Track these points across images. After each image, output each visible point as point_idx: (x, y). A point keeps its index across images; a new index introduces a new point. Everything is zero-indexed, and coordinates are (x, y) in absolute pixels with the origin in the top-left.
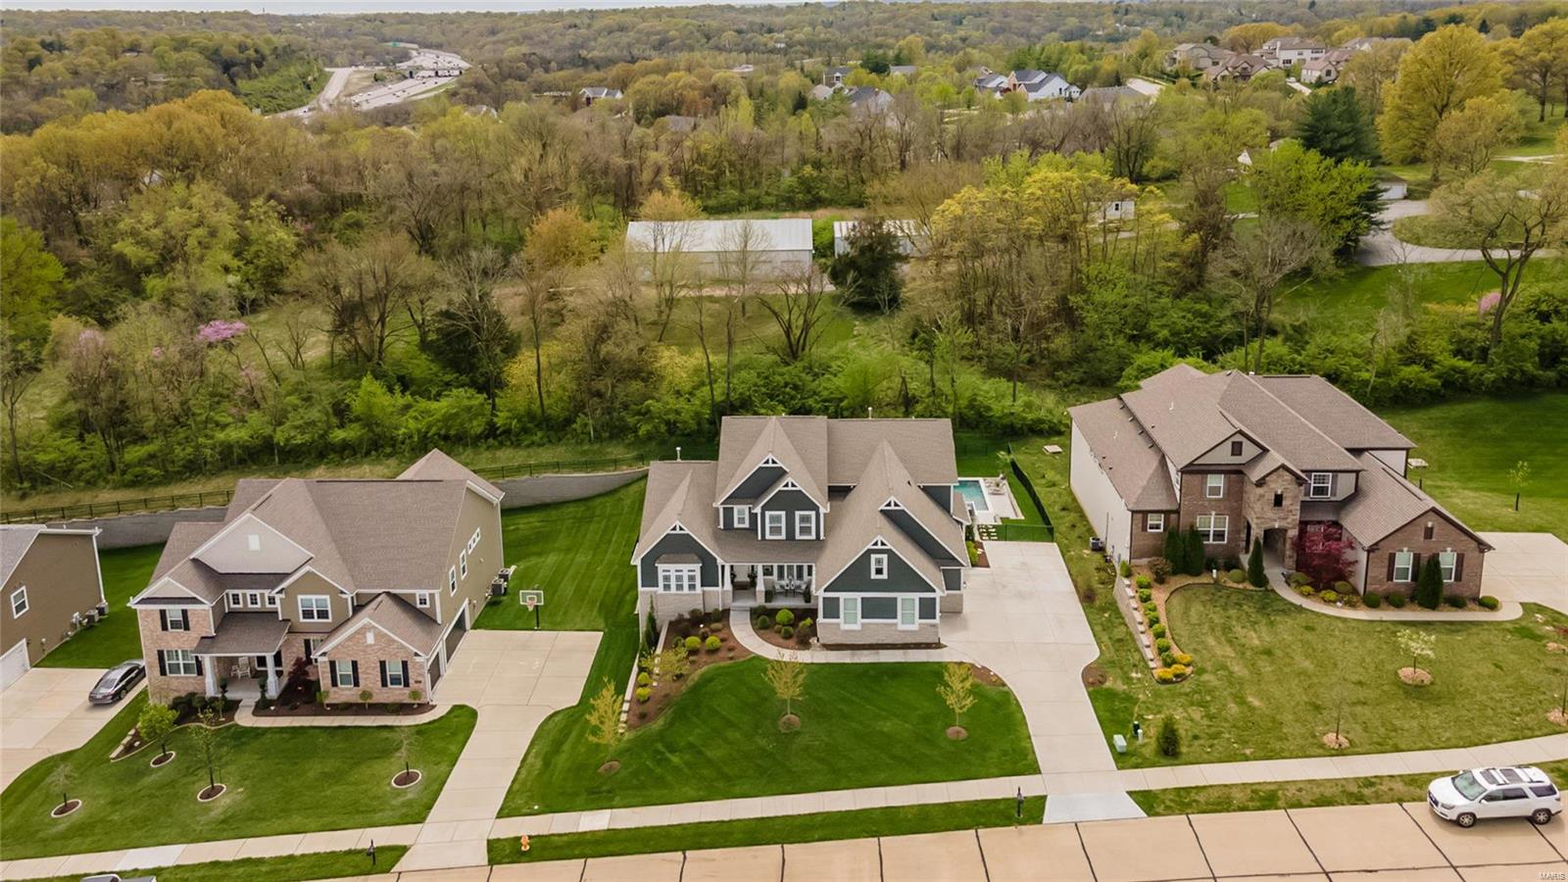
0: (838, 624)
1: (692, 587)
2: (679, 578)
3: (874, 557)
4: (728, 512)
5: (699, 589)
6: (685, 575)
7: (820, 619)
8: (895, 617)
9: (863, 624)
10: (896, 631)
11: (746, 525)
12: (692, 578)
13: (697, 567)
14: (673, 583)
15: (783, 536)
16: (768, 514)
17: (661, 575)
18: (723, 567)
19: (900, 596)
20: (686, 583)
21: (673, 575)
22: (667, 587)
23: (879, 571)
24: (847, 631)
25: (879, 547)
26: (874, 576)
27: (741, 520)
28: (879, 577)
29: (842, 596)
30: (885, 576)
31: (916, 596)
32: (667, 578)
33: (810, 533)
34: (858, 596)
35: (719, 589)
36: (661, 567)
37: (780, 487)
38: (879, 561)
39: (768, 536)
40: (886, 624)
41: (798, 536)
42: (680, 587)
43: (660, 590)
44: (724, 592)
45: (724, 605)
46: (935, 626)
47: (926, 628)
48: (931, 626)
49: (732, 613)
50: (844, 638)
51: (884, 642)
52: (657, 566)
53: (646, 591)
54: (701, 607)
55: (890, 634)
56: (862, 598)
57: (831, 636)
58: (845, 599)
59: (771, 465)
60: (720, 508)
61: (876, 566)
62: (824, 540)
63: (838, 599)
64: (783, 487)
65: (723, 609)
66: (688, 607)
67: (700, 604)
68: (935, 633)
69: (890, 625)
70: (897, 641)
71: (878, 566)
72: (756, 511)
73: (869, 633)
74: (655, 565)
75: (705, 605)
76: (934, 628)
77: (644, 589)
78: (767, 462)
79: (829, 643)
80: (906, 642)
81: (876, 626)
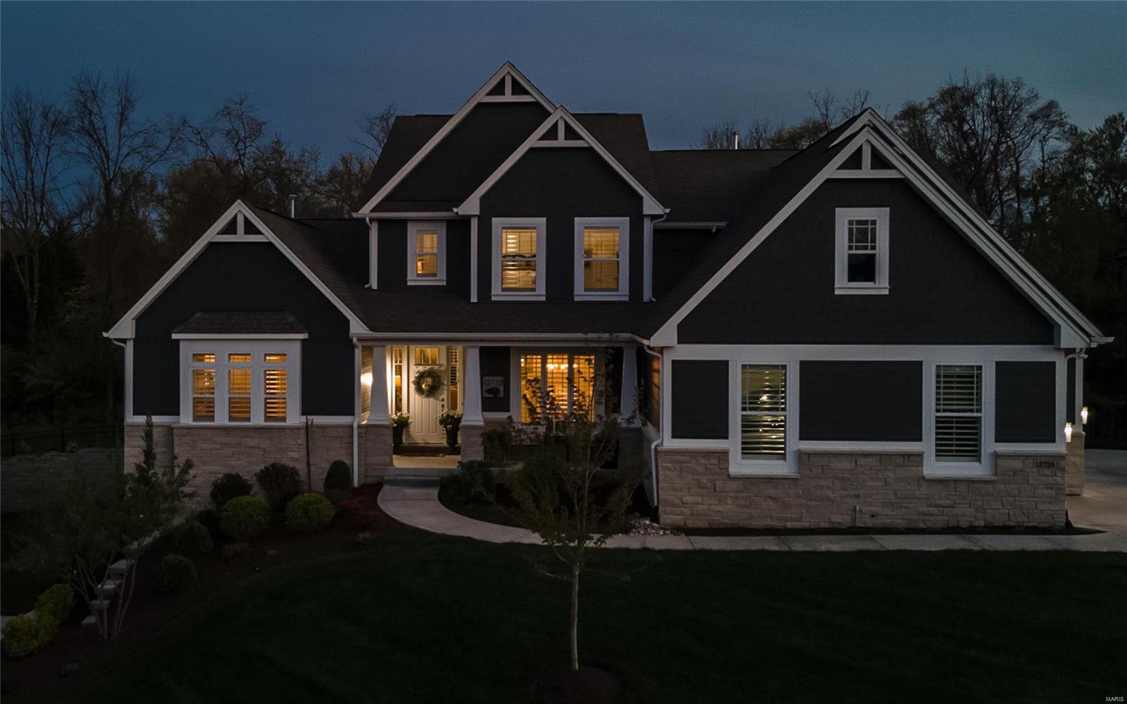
0: (724, 454)
1: (275, 410)
3: (844, 217)
4: (393, 233)
5: (294, 416)
6: (257, 371)
7: (665, 441)
8: (916, 436)
9: (805, 457)
10: (919, 480)
11: (440, 278)
12: (275, 381)
13: (290, 346)
14: (222, 396)
15: (539, 294)
16: (499, 225)
17: (187, 368)
19: (932, 357)
20: (258, 395)
21: (223, 371)
22: (204, 409)
23: (862, 268)
24: (752, 479)
25: (867, 172)
26: (843, 285)
28: (862, 288)
29: (737, 355)
30: (881, 285)
31: (988, 356)
34: (791, 356)
35: (354, 420)
36: (189, 344)
37: (533, 141)
38: (862, 233)
39: (498, 293)
40: (881, 456)
41: (580, 293)
42: (239, 408)
43: (186, 417)
44: (366, 431)
45: (365, 466)
46: (1051, 465)
47: (1022, 471)
48: (1040, 465)
49: (386, 487)
50: (746, 507)
51: (878, 522)
52: (178, 341)
53: (150, 425)
54: (301, 467)
55: (898, 493)
56: (802, 363)
57: (699, 499)
58: (744, 366)
59: (508, 97)
60: (371, 220)
61: (850, 248)
62: (651, 301)
63: (722, 367)
64: (542, 138)
65: (362, 482)
66: (259, 468)
67: (295, 460)
68: (1053, 492)
69: (900, 461)
70: (923, 517)
71: (857, 248)
72: (466, 220)
73: (828, 487)
74: (174, 336)
75: (312, 468)
76: (1047, 472)
77: (142, 419)
78: (499, 89)
79: (691, 523)
80: (952, 523)
81: (847, 465)
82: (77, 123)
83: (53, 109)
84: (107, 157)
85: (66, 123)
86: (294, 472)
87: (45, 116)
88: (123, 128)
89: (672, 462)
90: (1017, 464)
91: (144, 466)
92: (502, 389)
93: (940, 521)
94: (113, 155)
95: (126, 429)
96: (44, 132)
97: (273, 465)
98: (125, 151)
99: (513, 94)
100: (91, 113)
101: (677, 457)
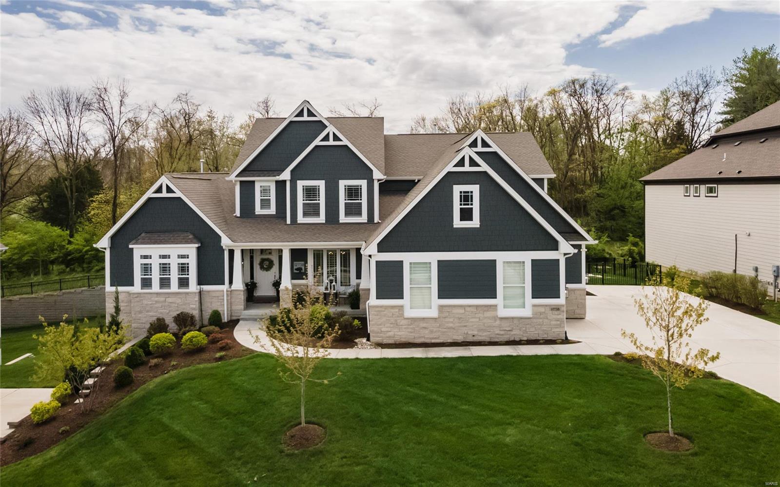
0: (401, 307)
1: (184, 283)
2: (165, 268)
3: (457, 189)
4: (247, 188)
5: (193, 286)
6: (174, 264)
7: (373, 301)
8: (494, 296)
9: (441, 307)
10: (496, 318)
11: (272, 210)
12: (183, 268)
13: (191, 250)
14: (156, 276)
15: (322, 219)
16: (301, 184)
17: (138, 263)
18: (231, 252)
19: (501, 257)
20: (174, 276)
21: (155, 264)
22: (146, 283)
23: (466, 215)
24: (414, 320)
25: (467, 168)
26: (458, 223)
27: (265, 203)
28: (467, 224)
29: (407, 258)
30: (476, 223)
31: (527, 257)
32: (146, 269)
33: (359, 213)
34: (433, 258)
35: (225, 288)
36: (139, 250)
37: (317, 142)
38: (466, 198)
39: (301, 219)
40: (477, 306)
41: (343, 219)
42: (165, 283)
43: (137, 287)
44: (231, 293)
45: (230, 311)
46: (558, 309)
47: (544, 313)
48: (552, 309)
49: (241, 322)
50: (412, 332)
51: (476, 339)
52: (133, 249)
53: (117, 293)
54: (196, 313)
55: (486, 325)
56: (439, 261)
57: (389, 329)
58: (411, 263)
59: (305, 118)
60: (235, 181)
61: (461, 205)
62: (379, 222)
63: (400, 264)
64: (322, 140)
65: (229, 319)
66: (175, 314)
67: (194, 309)
68: (559, 322)
69: (486, 309)
70: (498, 336)
71: (464, 205)
72: (285, 182)
73: (452, 322)
74: (130, 246)
75: (203, 312)
76: (556, 312)
77: (113, 289)
78: (300, 114)
79: (385, 341)
80: (512, 339)
81: (462, 311)
82: (96, 105)
83: (83, 96)
84: (114, 125)
85: (89, 105)
86: (192, 317)
87: (78, 100)
88: (122, 108)
89: (376, 311)
90: (542, 310)
91: (115, 314)
92: (303, 268)
93: (505, 338)
94: (116, 123)
95: (106, 294)
96: (78, 110)
97: (182, 313)
98: (123, 121)
99: (308, 116)
100: (103, 100)
101: (377, 309)
